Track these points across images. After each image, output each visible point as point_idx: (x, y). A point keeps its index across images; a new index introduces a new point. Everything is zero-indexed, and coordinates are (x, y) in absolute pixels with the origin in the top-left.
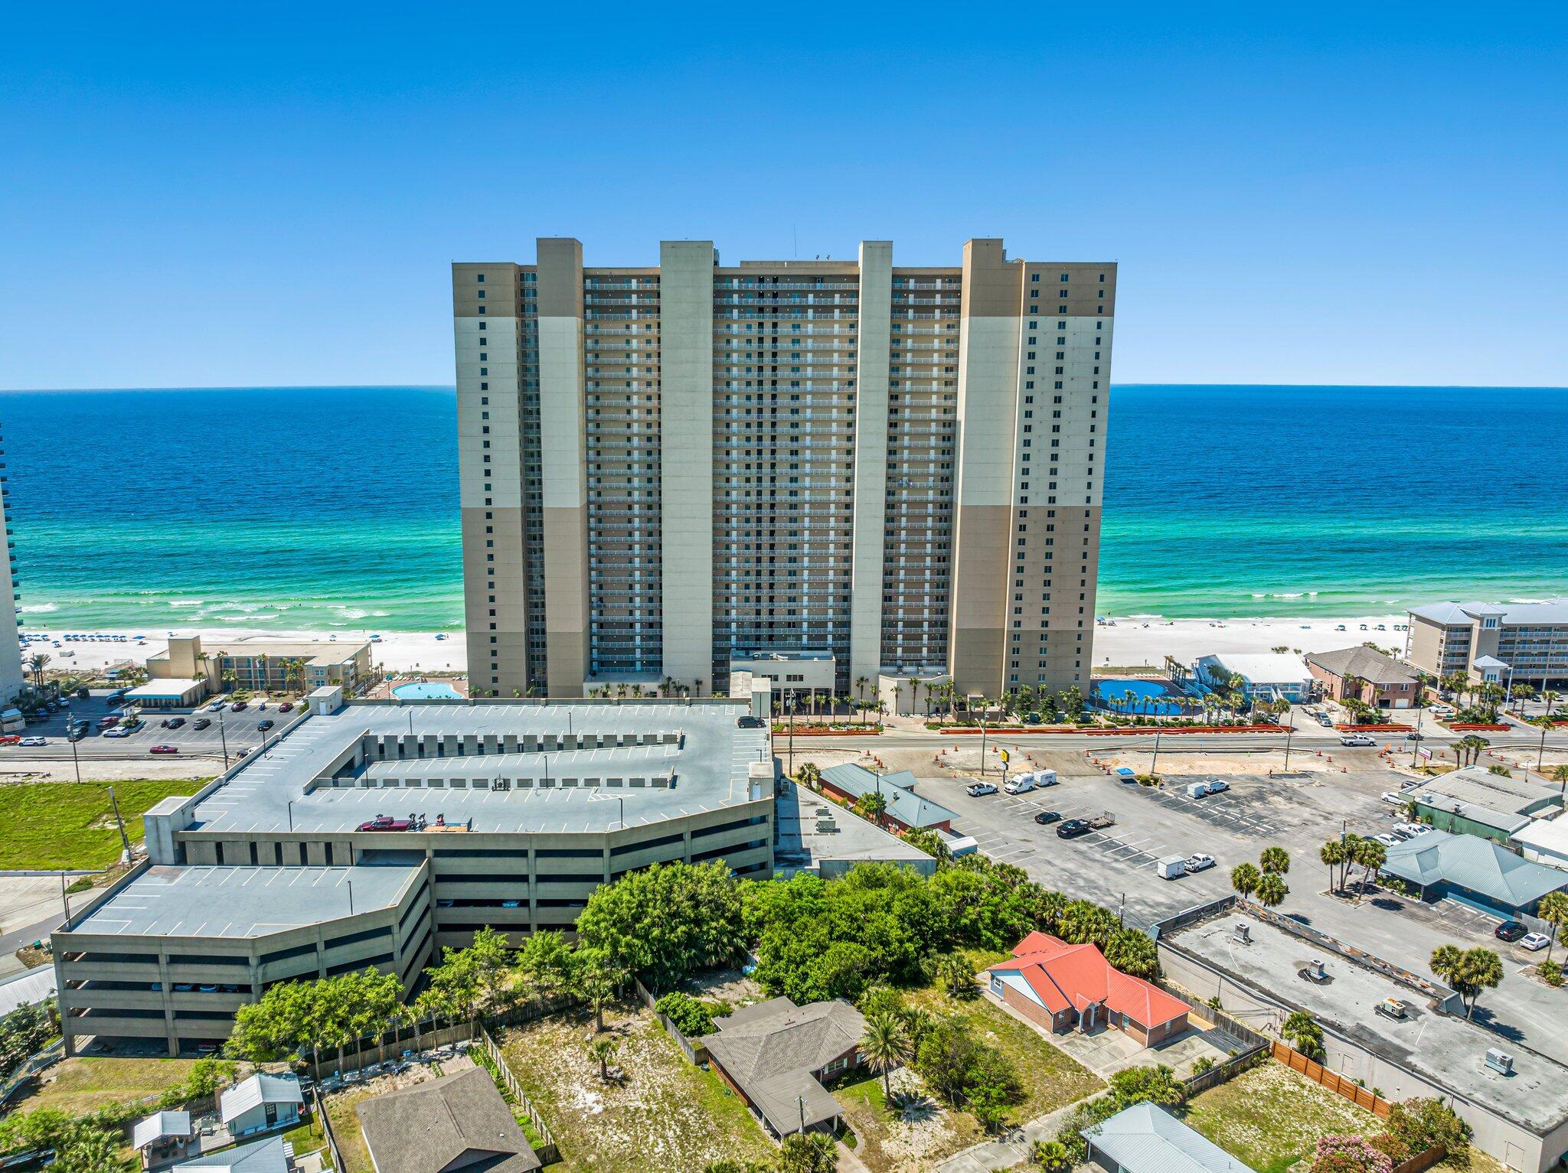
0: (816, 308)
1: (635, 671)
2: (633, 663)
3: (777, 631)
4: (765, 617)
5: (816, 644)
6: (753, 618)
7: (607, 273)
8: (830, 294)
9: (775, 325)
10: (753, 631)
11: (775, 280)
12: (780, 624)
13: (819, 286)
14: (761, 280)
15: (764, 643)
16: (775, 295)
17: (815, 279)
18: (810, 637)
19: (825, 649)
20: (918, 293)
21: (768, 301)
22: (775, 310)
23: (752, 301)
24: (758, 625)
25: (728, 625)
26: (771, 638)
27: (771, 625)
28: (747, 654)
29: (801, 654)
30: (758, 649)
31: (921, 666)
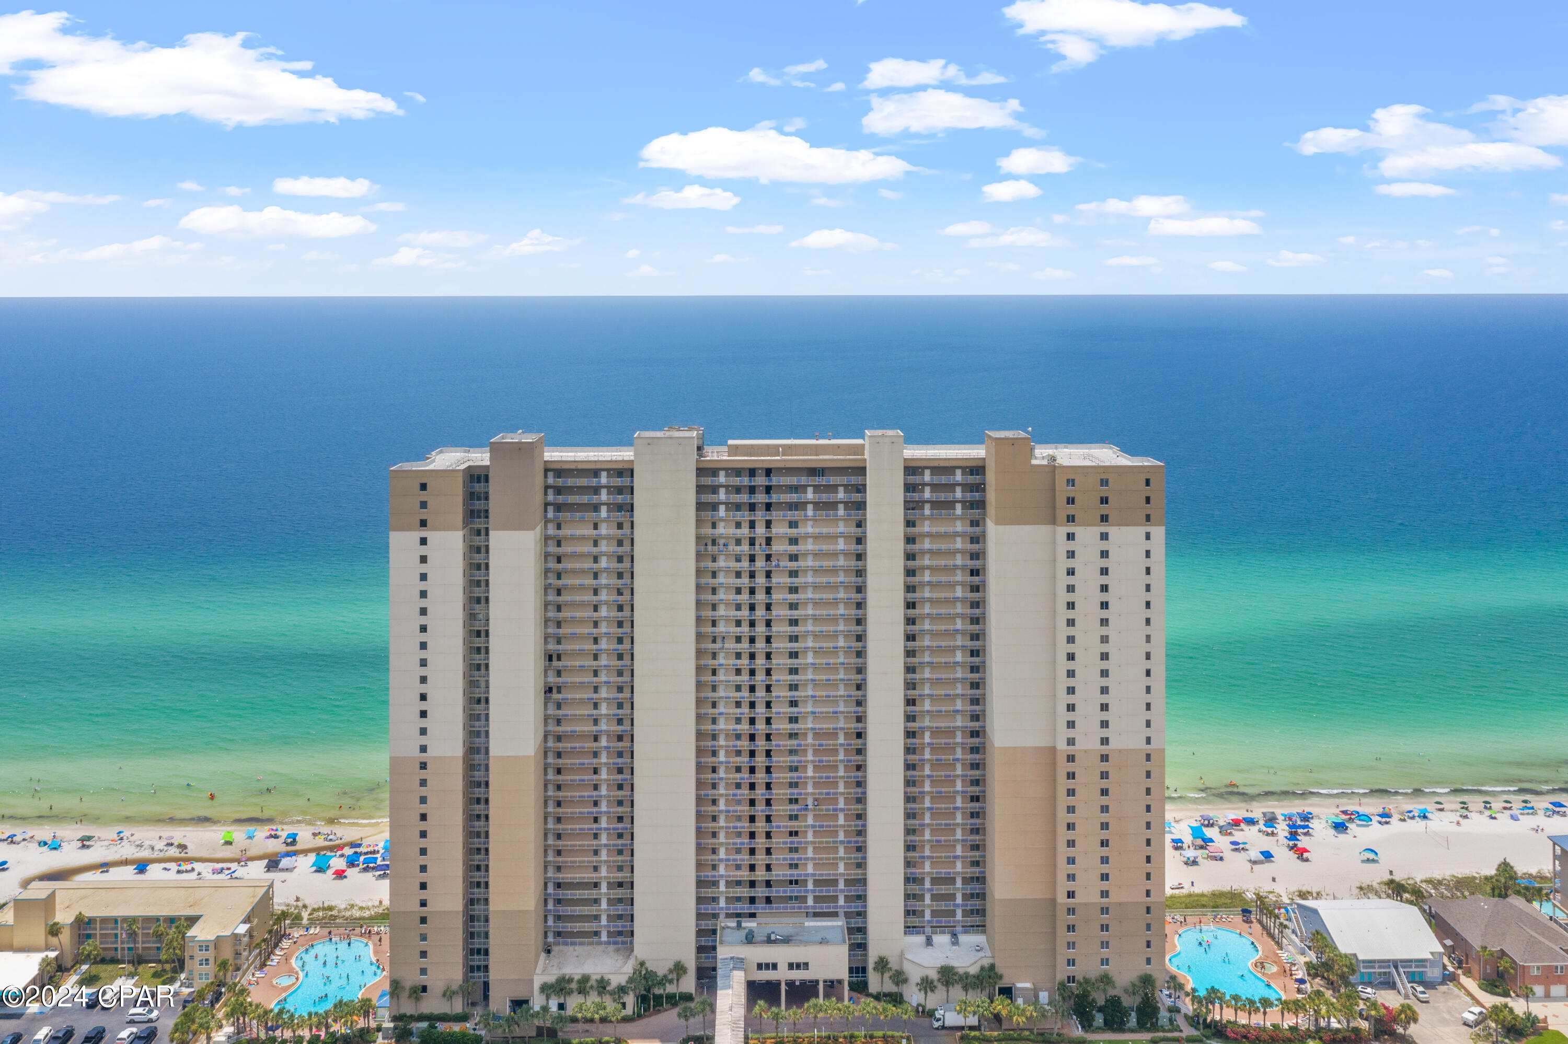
0: (817, 505)
1: (600, 943)
2: (597, 934)
3: (774, 892)
4: (761, 874)
5: (825, 907)
6: (745, 874)
7: (573, 466)
8: (833, 488)
9: (768, 524)
11: (768, 472)
12: (780, 883)
13: (823, 480)
14: (752, 472)
15: (760, 907)
16: (768, 489)
17: (813, 472)
18: (817, 899)
19: (835, 915)
20: (935, 487)
21: (761, 498)
22: (768, 507)
23: (744, 498)
24: (752, 884)
25: (715, 884)
26: (768, 900)
27: (768, 884)
28: (739, 925)
29: (807, 924)
30: (753, 915)
31: (954, 935)
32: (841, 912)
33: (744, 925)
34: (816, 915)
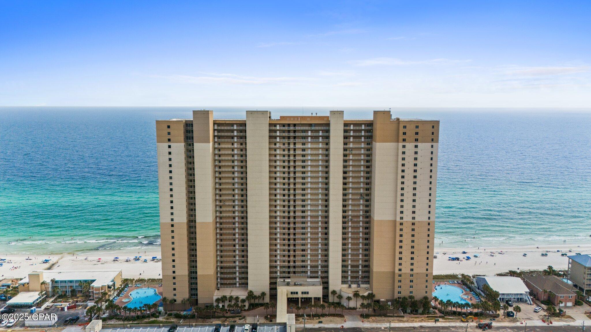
0: (312, 137)
1: (236, 287)
2: (235, 284)
3: (297, 270)
4: (292, 264)
5: (314, 275)
6: (286, 264)
7: (224, 122)
8: (318, 131)
9: (295, 144)
10: (287, 270)
11: (295, 125)
12: (299, 267)
13: (313, 128)
14: (289, 125)
15: (291, 275)
16: (295, 131)
17: (310, 125)
18: (311, 272)
19: (317, 277)
20: (354, 131)
21: (292, 134)
22: (295, 138)
23: (286, 134)
24: (289, 267)
25: (276, 267)
26: (294, 272)
27: (294, 267)
28: (284, 280)
29: (308, 280)
30: (289, 278)
31: (359, 284)
32: (320, 277)
33: (286, 280)
34: (311, 277)
